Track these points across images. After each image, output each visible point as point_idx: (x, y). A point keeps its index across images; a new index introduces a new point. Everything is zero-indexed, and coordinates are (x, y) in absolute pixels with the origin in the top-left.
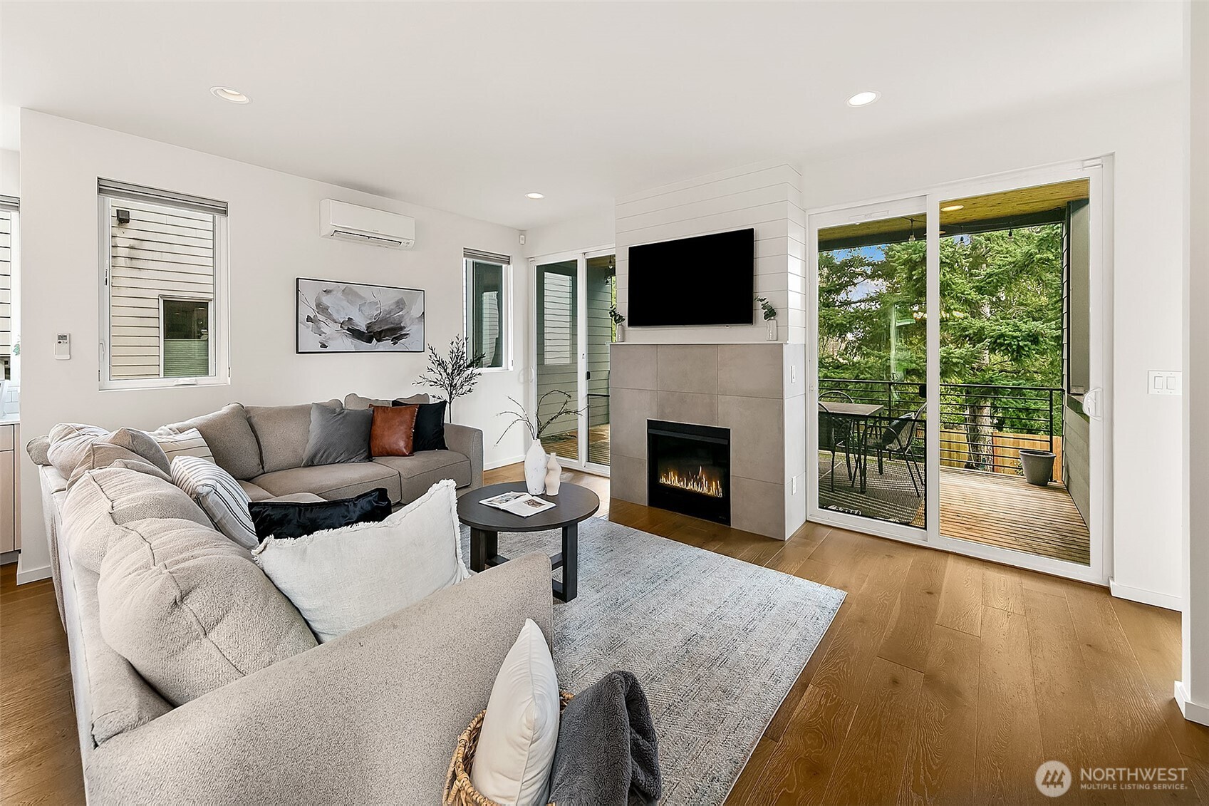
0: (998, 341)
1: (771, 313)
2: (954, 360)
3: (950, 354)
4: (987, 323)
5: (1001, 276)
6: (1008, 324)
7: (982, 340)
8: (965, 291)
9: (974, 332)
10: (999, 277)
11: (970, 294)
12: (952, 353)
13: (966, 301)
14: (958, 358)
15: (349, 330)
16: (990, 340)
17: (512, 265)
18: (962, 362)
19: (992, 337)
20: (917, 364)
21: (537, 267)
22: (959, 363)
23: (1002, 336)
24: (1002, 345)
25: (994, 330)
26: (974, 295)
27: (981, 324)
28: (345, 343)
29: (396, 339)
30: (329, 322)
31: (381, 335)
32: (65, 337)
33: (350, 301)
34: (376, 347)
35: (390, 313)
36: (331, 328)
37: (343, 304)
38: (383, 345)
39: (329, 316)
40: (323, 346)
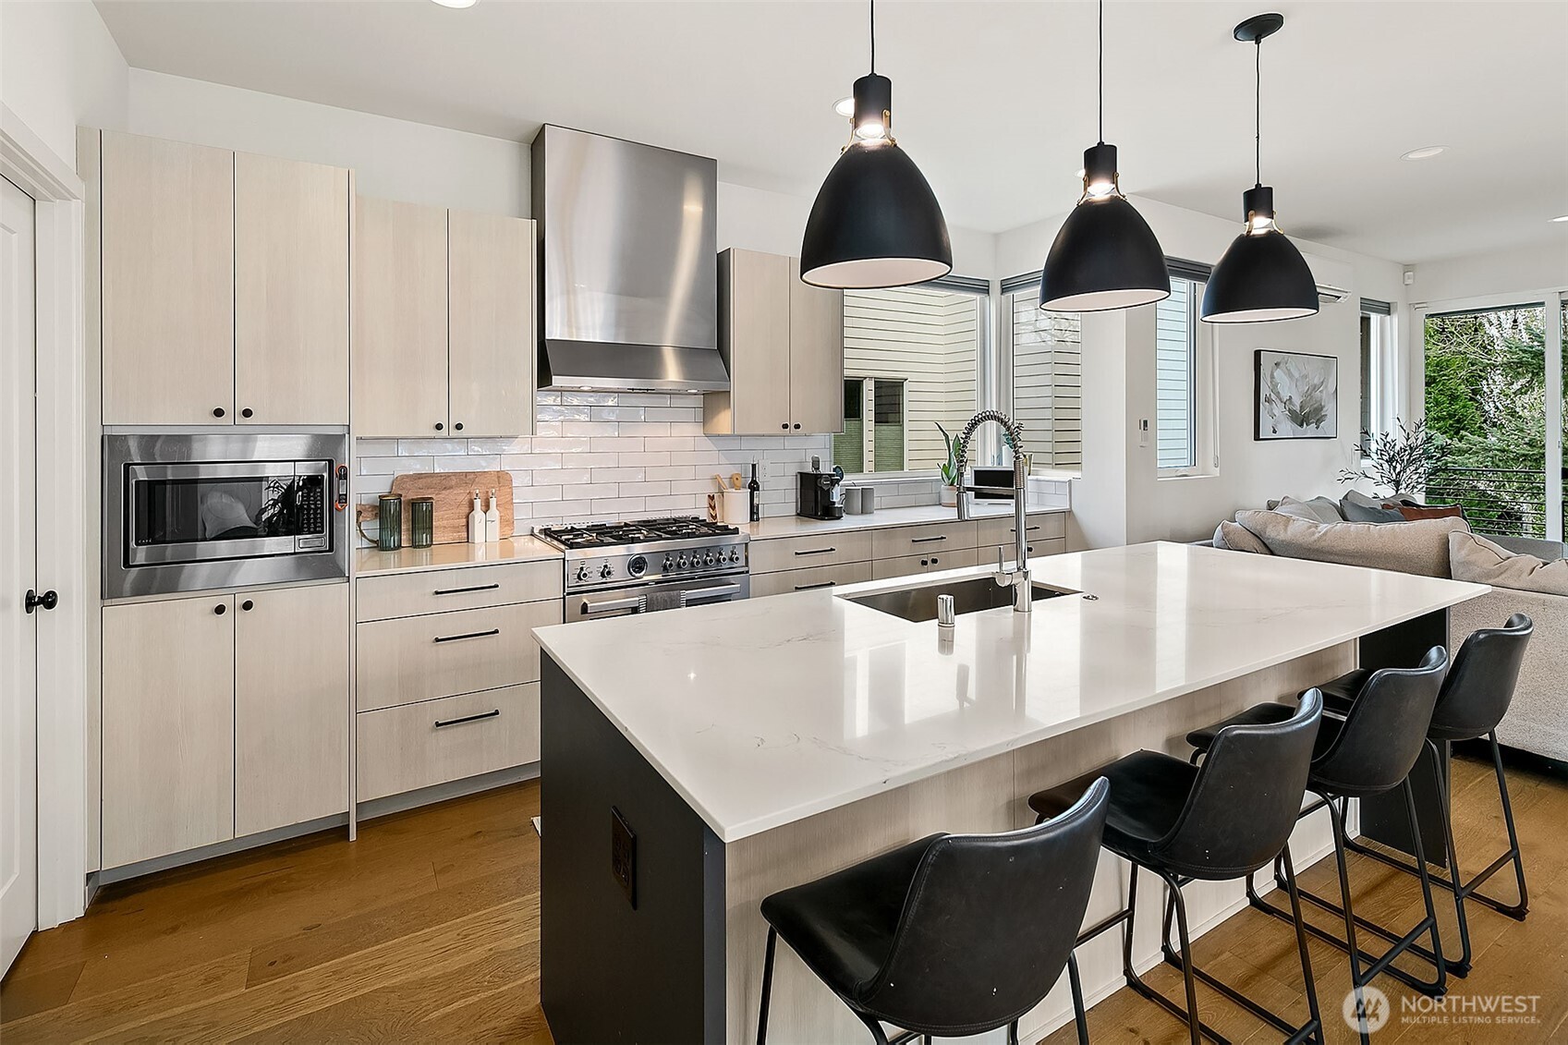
15: (1290, 411)
17: (1391, 316)
21: (1426, 315)
28: (1287, 428)
29: (1318, 422)
30: (1278, 402)
31: (1308, 417)
32: (1145, 422)
33: (1290, 375)
34: (1306, 432)
35: (1315, 388)
36: (1279, 409)
37: (1286, 379)
38: (1310, 430)
39: (1278, 394)
40: (1275, 432)
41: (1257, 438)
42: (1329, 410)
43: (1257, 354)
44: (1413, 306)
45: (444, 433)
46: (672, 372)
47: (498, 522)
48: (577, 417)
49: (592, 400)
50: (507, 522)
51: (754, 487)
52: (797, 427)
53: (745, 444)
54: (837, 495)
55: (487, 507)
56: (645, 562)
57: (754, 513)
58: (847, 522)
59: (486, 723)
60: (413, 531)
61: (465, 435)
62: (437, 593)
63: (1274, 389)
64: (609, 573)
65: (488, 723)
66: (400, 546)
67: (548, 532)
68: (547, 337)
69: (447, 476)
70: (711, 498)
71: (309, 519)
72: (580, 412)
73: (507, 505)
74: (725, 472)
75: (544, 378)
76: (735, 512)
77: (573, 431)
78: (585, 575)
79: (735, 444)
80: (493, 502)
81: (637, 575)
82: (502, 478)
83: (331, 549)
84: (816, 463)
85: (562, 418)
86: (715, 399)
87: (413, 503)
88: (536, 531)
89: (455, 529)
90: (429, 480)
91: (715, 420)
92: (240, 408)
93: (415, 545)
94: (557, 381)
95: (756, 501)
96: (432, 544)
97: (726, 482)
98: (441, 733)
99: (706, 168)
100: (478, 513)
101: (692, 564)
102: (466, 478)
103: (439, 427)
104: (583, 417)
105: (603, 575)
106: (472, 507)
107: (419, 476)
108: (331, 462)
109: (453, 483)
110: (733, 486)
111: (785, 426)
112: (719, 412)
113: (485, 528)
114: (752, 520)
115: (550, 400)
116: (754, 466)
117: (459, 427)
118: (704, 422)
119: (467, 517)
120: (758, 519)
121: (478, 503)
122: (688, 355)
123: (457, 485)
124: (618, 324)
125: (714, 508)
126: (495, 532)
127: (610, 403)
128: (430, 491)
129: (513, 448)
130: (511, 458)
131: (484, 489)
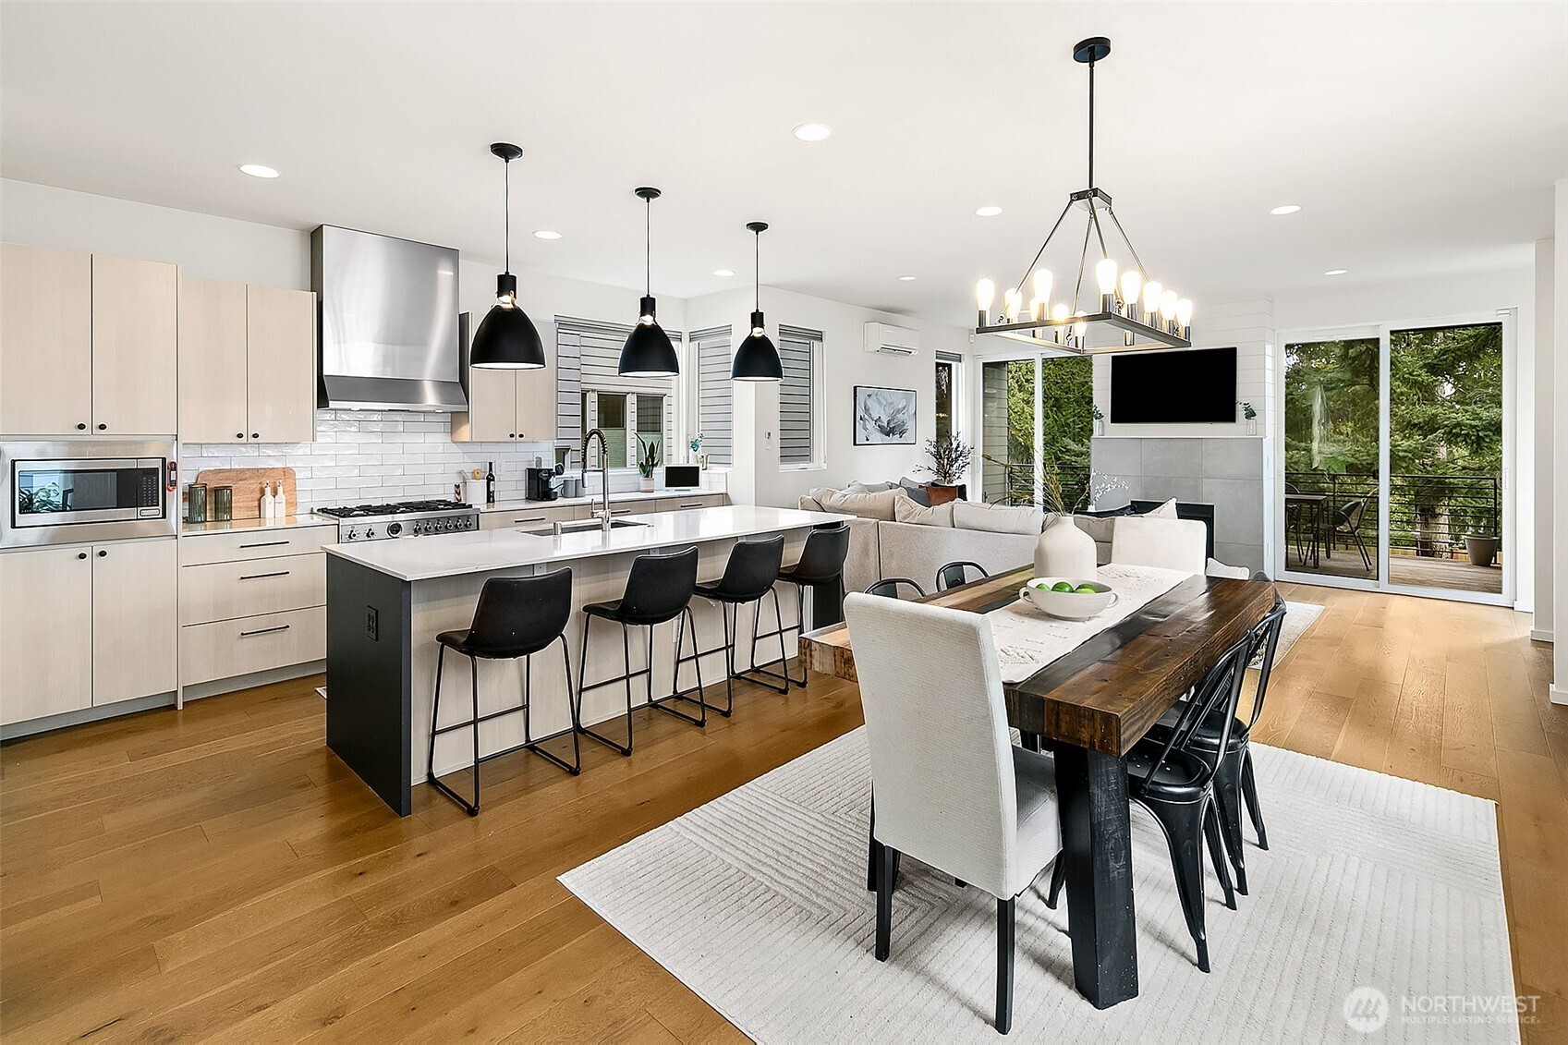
0: (1454, 431)
1: (1250, 414)
2: (1401, 454)
3: (1396, 446)
4: (1440, 410)
5: (1459, 353)
6: (1467, 412)
7: (1434, 430)
8: (1413, 371)
9: (1425, 421)
10: (1456, 354)
11: (1419, 375)
12: (1399, 445)
13: (1416, 382)
14: (1405, 451)
15: (879, 426)
16: (1443, 431)
17: (963, 363)
18: (1410, 455)
19: (1446, 426)
20: (1356, 459)
21: (984, 364)
22: (1407, 457)
23: (1458, 425)
24: (1458, 435)
25: (1449, 418)
26: (1425, 377)
27: (1434, 411)
28: (877, 437)
29: (902, 433)
30: (870, 420)
31: (891, 430)
32: (769, 434)
33: (880, 403)
34: (891, 440)
35: (899, 411)
36: (871, 425)
37: (877, 405)
38: (896, 438)
39: (870, 415)
40: (867, 440)
41: (855, 444)
42: (910, 425)
43: (855, 388)
44: (976, 357)
45: (243, 440)
46: (431, 398)
47: (284, 502)
48: (348, 429)
49: (361, 416)
50: (292, 504)
51: (490, 479)
52: (521, 436)
53: (486, 448)
54: (555, 483)
55: (275, 493)
56: (400, 526)
57: (490, 497)
58: (560, 501)
59: (279, 635)
60: (216, 510)
61: (260, 442)
62: (242, 547)
63: (866, 410)
64: (373, 534)
65: (280, 634)
66: (206, 521)
67: (324, 511)
68: (324, 374)
69: (243, 471)
70: (458, 487)
71: (147, 497)
72: (351, 426)
73: (292, 491)
74: (468, 468)
75: (322, 401)
76: (476, 496)
77: (347, 438)
78: (354, 535)
79: (477, 448)
80: (280, 490)
81: (394, 536)
82: (287, 473)
83: (164, 517)
84: (539, 461)
85: (336, 429)
86: (457, 418)
87: (216, 491)
88: (315, 511)
89: (249, 508)
90: (227, 474)
91: (459, 432)
92: (97, 423)
93: (217, 520)
94: (332, 404)
95: (491, 489)
96: (231, 519)
97: (470, 476)
98: (245, 640)
99: (452, 254)
100: (268, 497)
101: (436, 528)
102: (258, 473)
103: (240, 436)
104: (353, 429)
105: (368, 535)
106: (263, 493)
107: (220, 471)
108: (164, 459)
109: (247, 476)
110: (474, 478)
111: (512, 436)
112: (462, 425)
113: (274, 510)
114: (488, 501)
115: (327, 416)
116: (491, 464)
117: (256, 436)
118: (452, 433)
119: (259, 500)
120: (494, 501)
121: (268, 490)
122: (442, 386)
123: (251, 478)
124: (385, 364)
125: (459, 494)
126: (282, 510)
127: (375, 419)
128: (228, 481)
129: (300, 450)
130: (296, 459)
131: (272, 480)
